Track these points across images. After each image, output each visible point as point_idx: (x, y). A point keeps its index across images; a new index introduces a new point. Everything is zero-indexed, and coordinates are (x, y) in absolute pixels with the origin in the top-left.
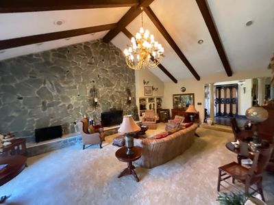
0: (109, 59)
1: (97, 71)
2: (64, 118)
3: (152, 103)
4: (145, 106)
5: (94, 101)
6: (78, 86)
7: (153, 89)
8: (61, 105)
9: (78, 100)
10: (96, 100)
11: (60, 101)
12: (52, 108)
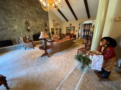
0: (33, 6)
1: (27, 12)
2: (13, 37)
3: (57, 31)
4: (54, 32)
5: (28, 28)
6: (17, 20)
7: (57, 24)
8: (9, 29)
9: (19, 27)
10: (29, 28)
11: (8, 27)
12: (4, 31)
